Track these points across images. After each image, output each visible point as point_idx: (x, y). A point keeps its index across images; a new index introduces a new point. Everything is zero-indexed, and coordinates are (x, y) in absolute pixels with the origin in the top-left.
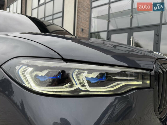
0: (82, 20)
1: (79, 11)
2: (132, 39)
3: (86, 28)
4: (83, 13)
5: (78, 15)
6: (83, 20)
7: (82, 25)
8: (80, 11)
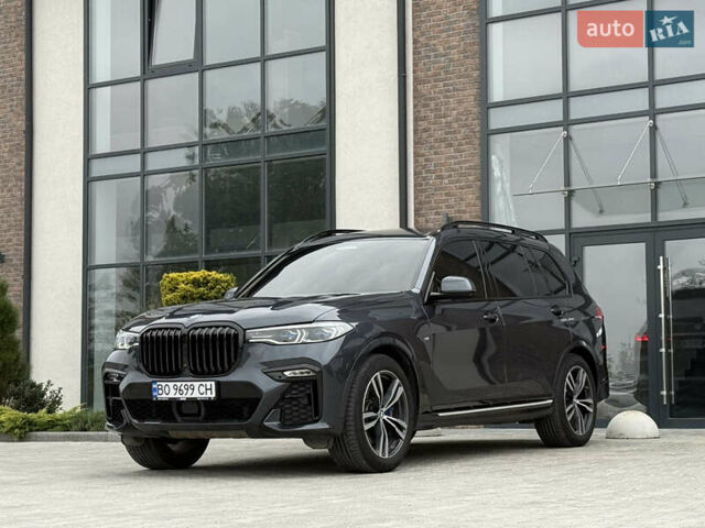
0: (440, 177)
1: (425, 135)
2: (661, 267)
3: (464, 212)
4: (443, 145)
5: (416, 155)
6: (450, 176)
7: (444, 201)
8: (430, 136)
